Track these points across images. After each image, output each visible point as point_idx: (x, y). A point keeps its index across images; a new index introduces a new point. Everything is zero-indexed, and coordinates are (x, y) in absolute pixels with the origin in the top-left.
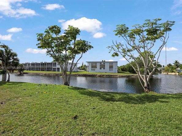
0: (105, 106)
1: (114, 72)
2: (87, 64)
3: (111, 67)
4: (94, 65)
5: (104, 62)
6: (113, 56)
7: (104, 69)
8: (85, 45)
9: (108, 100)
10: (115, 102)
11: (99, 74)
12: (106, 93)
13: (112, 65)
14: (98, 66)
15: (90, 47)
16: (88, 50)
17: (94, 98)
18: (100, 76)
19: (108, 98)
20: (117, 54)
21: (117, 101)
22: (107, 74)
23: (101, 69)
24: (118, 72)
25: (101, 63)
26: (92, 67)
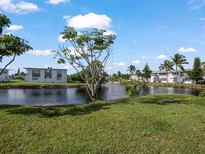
0: (47, 123)
1: (63, 82)
2: (25, 71)
3: (59, 76)
4: (36, 72)
5: (51, 69)
6: (59, 62)
7: (50, 78)
8: (19, 44)
9: (51, 116)
10: (60, 117)
11: (43, 84)
12: (50, 108)
13: (60, 73)
14: (42, 74)
15: (28, 48)
16: (24, 51)
17: (32, 116)
18: (45, 87)
19: (52, 113)
20: (63, 61)
21: (62, 115)
22: (54, 84)
23: (46, 77)
24: (68, 82)
25: (46, 70)
26: (34, 75)
